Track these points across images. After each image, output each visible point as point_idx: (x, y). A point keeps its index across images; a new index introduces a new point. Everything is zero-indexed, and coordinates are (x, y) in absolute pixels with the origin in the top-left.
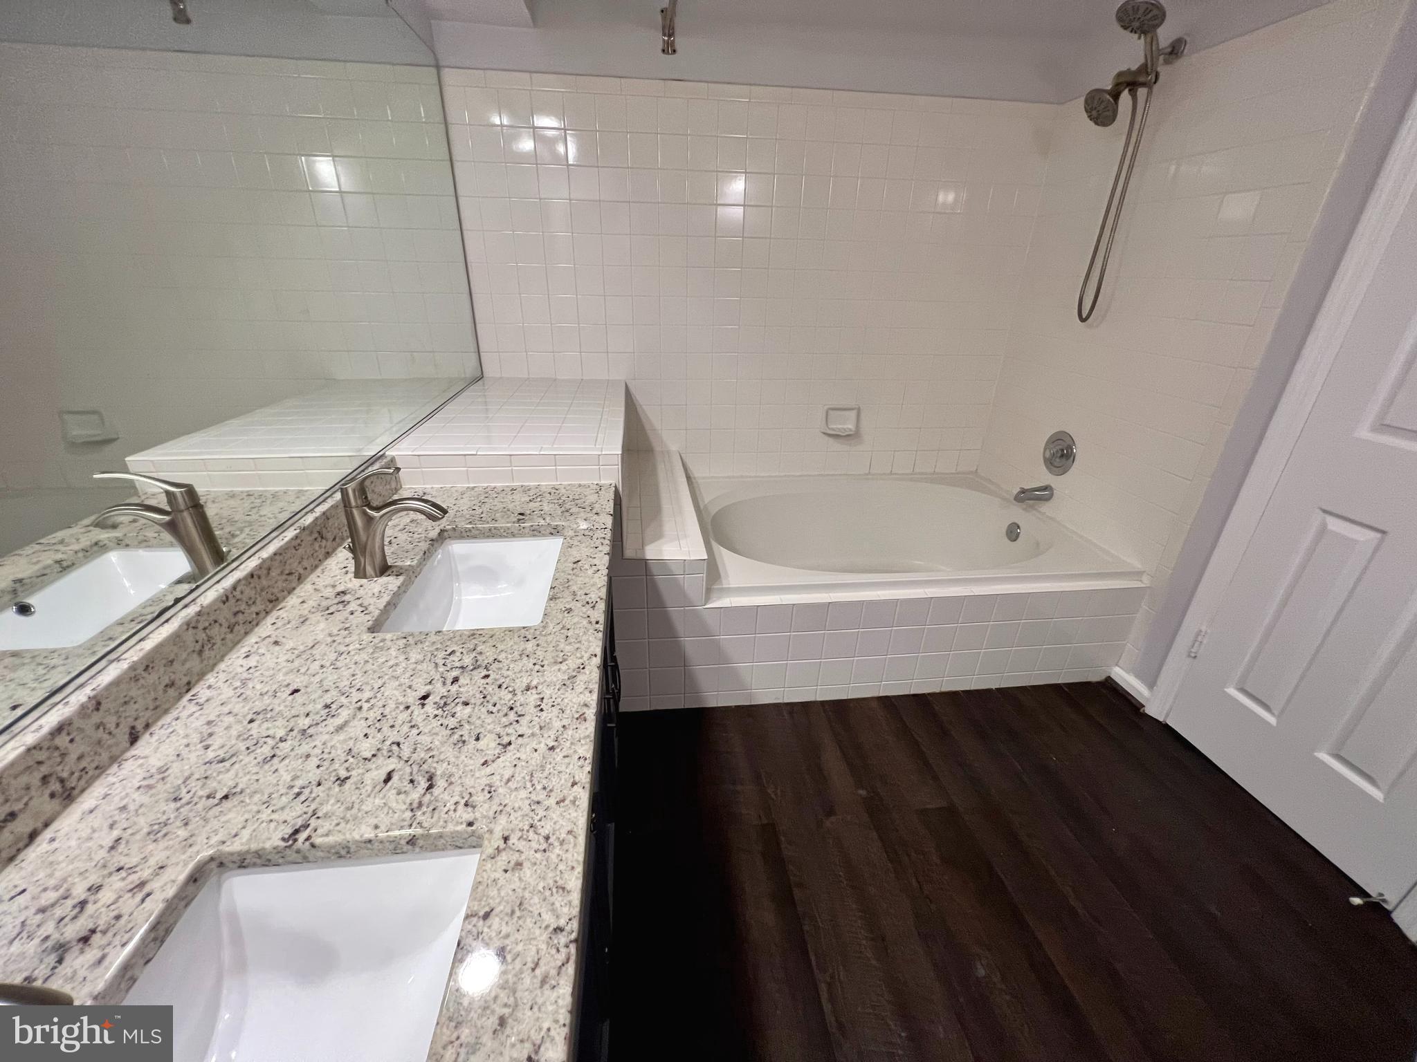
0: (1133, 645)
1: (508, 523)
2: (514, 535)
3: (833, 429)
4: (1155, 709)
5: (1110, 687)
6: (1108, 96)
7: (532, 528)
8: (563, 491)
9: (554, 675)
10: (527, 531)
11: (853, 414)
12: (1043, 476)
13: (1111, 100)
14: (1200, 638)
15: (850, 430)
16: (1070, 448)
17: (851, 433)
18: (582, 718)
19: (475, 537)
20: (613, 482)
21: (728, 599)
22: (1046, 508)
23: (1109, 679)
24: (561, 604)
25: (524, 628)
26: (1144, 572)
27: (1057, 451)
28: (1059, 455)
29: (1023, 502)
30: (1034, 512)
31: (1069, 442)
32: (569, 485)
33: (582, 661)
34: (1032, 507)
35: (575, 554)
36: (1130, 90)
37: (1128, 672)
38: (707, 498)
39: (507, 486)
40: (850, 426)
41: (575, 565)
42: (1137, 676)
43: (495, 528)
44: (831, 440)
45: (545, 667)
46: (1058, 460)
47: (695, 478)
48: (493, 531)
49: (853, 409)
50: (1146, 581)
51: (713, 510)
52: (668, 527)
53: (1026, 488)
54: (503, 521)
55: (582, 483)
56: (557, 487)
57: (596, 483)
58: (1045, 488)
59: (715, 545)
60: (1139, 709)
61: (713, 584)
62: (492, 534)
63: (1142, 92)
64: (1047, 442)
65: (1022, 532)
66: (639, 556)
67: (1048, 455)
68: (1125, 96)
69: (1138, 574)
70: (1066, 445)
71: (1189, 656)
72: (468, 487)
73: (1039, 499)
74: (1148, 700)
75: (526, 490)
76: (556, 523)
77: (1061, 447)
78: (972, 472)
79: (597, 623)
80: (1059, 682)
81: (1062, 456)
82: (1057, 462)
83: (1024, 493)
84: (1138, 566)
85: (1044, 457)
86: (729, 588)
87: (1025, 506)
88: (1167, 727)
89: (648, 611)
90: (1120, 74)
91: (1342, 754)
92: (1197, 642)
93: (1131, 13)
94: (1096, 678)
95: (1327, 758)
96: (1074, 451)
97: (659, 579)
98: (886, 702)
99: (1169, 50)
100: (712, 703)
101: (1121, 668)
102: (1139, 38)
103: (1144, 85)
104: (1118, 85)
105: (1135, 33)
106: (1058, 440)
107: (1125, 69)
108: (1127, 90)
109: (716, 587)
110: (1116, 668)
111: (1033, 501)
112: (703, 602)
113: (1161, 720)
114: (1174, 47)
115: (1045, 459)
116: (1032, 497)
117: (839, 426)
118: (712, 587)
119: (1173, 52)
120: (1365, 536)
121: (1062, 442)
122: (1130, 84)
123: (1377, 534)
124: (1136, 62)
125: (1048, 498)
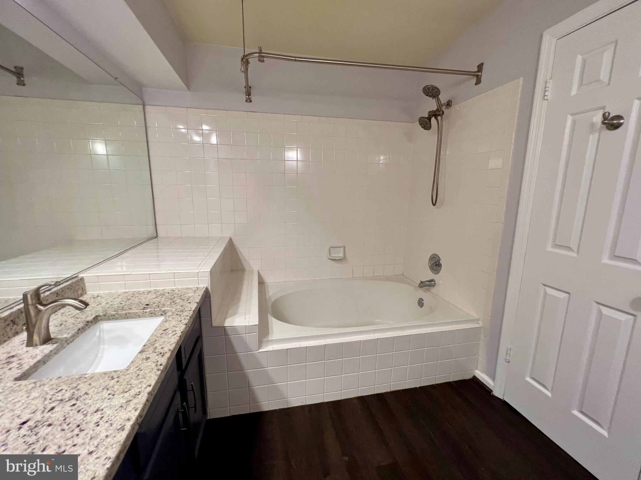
0: (482, 358)
1: (137, 310)
2: (139, 317)
3: (333, 257)
4: (498, 393)
5: (475, 381)
6: (427, 119)
7: (150, 312)
8: (177, 291)
9: (118, 400)
10: (147, 314)
11: (342, 249)
12: (429, 275)
13: (428, 121)
14: (509, 352)
15: (341, 257)
16: (439, 261)
17: (341, 258)
18: (123, 428)
19: (117, 319)
20: (206, 286)
21: (272, 346)
22: (434, 290)
23: (475, 377)
24: (144, 356)
25: (115, 371)
26: (479, 319)
27: (434, 263)
28: (435, 265)
29: (422, 288)
30: (429, 292)
31: (438, 259)
32: (181, 288)
33: (140, 390)
34: (428, 290)
35: (167, 325)
36: (435, 117)
37: (482, 372)
39: (145, 290)
40: (341, 255)
41: (164, 332)
42: (487, 374)
43: (129, 313)
44: (333, 262)
45: (115, 396)
46: (435, 267)
47: (267, 283)
48: (128, 315)
49: (341, 247)
50: (480, 324)
51: (273, 299)
52: (242, 307)
53: (423, 281)
54: (135, 309)
55: (189, 287)
56: (174, 290)
57: (196, 287)
58: (432, 281)
60: (490, 393)
62: (127, 317)
63: (439, 118)
64: (430, 258)
65: (424, 302)
66: (222, 325)
67: (430, 265)
68: (433, 119)
69: (476, 320)
70: (437, 260)
71: (506, 362)
72: (124, 292)
73: (430, 286)
74: (493, 387)
75: (156, 292)
76: (164, 309)
77: (434, 261)
78: (401, 274)
79: (161, 365)
80: (450, 381)
81: (436, 265)
82: (435, 268)
83: (422, 283)
84: (477, 317)
86: (273, 340)
87: (424, 290)
88: (505, 403)
89: (226, 356)
90: (430, 112)
91: (583, 410)
92: (508, 355)
93: (427, 90)
94: (468, 377)
95: (576, 413)
96: (441, 262)
97: (232, 337)
98: (362, 399)
99: (447, 104)
100: (266, 408)
101: (479, 371)
102: (433, 99)
103: (439, 115)
104: (429, 116)
105: (431, 97)
106: (433, 258)
107: (431, 110)
108: (433, 117)
109: (265, 339)
110: (477, 371)
111: (427, 288)
112: (257, 350)
113: (501, 398)
114: (448, 103)
115: (429, 267)
116: (427, 285)
117: (336, 255)
118: (263, 340)
119: (448, 105)
120: (562, 295)
121: (435, 259)
122: (433, 115)
123: (567, 295)
124: (435, 108)
125: (434, 285)
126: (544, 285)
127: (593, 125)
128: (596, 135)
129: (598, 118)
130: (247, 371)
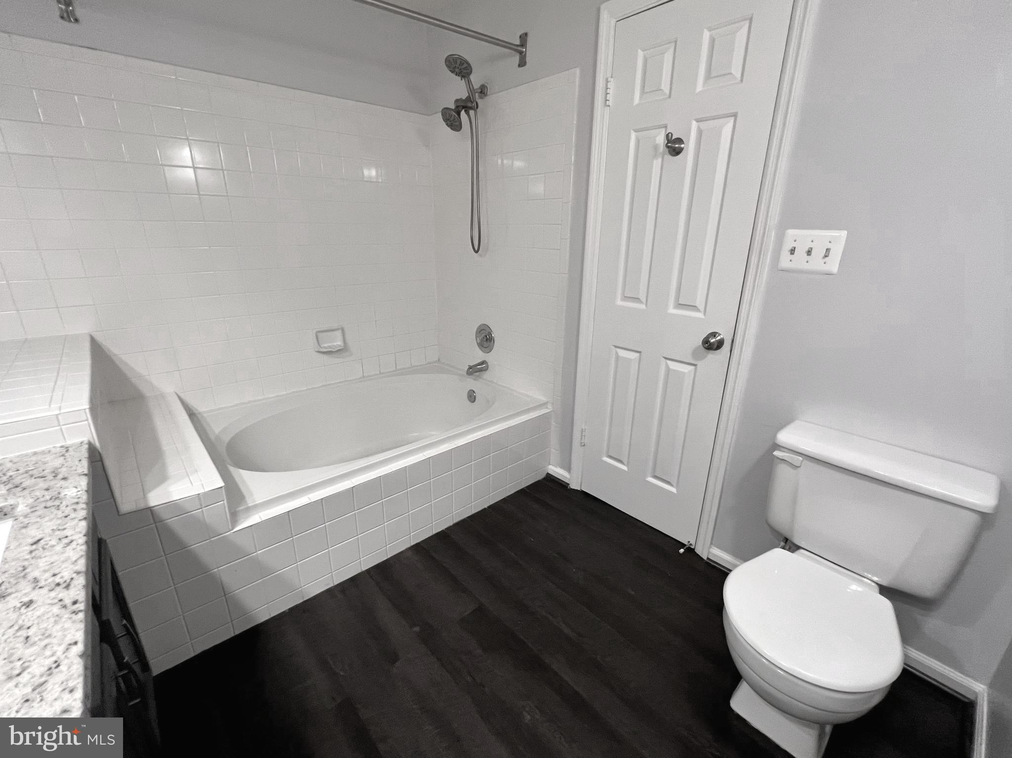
0: (554, 452)
3: (325, 348)
4: (574, 485)
5: (550, 481)
6: (454, 113)
8: (10, 465)
11: (339, 334)
12: (478, 355)
13: (456, 116)
14: (583, 434)
15: (340, 346)
16: (490, 334)
17: (341, 348)
20: (85, 439)
21: (257, 516)
22: (486, 375)
23: (549, 475)
26: (547, 402)
27: (483, 338)
28: (485, 340)
29: (472, 375)
30: (480, 380)
31: (488, 330)
32: (18, 457)
33: (52, 659)
34: (479, 376)
35: (33, 533)
36: (465, 111)
37: (556, 467)
38: (216, 428)
40: (339, 343)
41: (33, 547)
42: (562, 467)
44: (325, 357)
46: (485, 343)
47: (200, 413)
49: (337, 330)
50: (550, 408)
51: (226, 438)
52: (173, 467)
53: (471, 365)
55: (37, 450)
57: (59, 445)
58: (483, 363)
59: (232, 469)
60: (567, 488)
61: (238, 507)
63: (472, 112)
64: (476, 332)
65: (477, 395)
66: (142, 506)
67: (479, 341)
68: (463, 113)
69: (544, 405)
70: (487, 332)
71: (582, 446)
73: (481, 370)
74: (569, 480)
77: (484, 334)
78: (436, 361)
80: (523, 487)
81: (487, 340)
82: (486, 344)
83: (471, 369)
84: (544, 399)
85: (477, 343)
86: (256, 505)
87: (474, 377)
88: (583, 492)
89: (166, 558)
90: (457, 101)
91: (656, 475)
92: (583, 437)
93: (453, 63)
94: (540, 476)
95: (651, 479)
96: (493, 335)
97: (173, 522)
98: (417, 548)
99: (480, 90)
100: (263, 617)
101: (553, 465)
102: (462, 80)
103: (471, 108)
104: (457, 107)
105: (459, 76)
106: (482, 330)
107: (459, 98)
108: (463, 111)
109: (241, 508)
110: (550, 467)
111: (478, 373)
112: (230, 527)
113: (579, 489)
114: (482, 89)
115: (478, 344)
116: (477, 370)
117: (330, 344)
118: (237, 509)
119: (481, 92)
120: (633, 356)
121: (484, 331)
122: (464, 107)
123: (638, 354)
124: (464, 95)
125: (486, 369)
126: (616, 347)
127: (656, 147)
128: (660, 160)
129: (661, 140)
130: (216, 570)
